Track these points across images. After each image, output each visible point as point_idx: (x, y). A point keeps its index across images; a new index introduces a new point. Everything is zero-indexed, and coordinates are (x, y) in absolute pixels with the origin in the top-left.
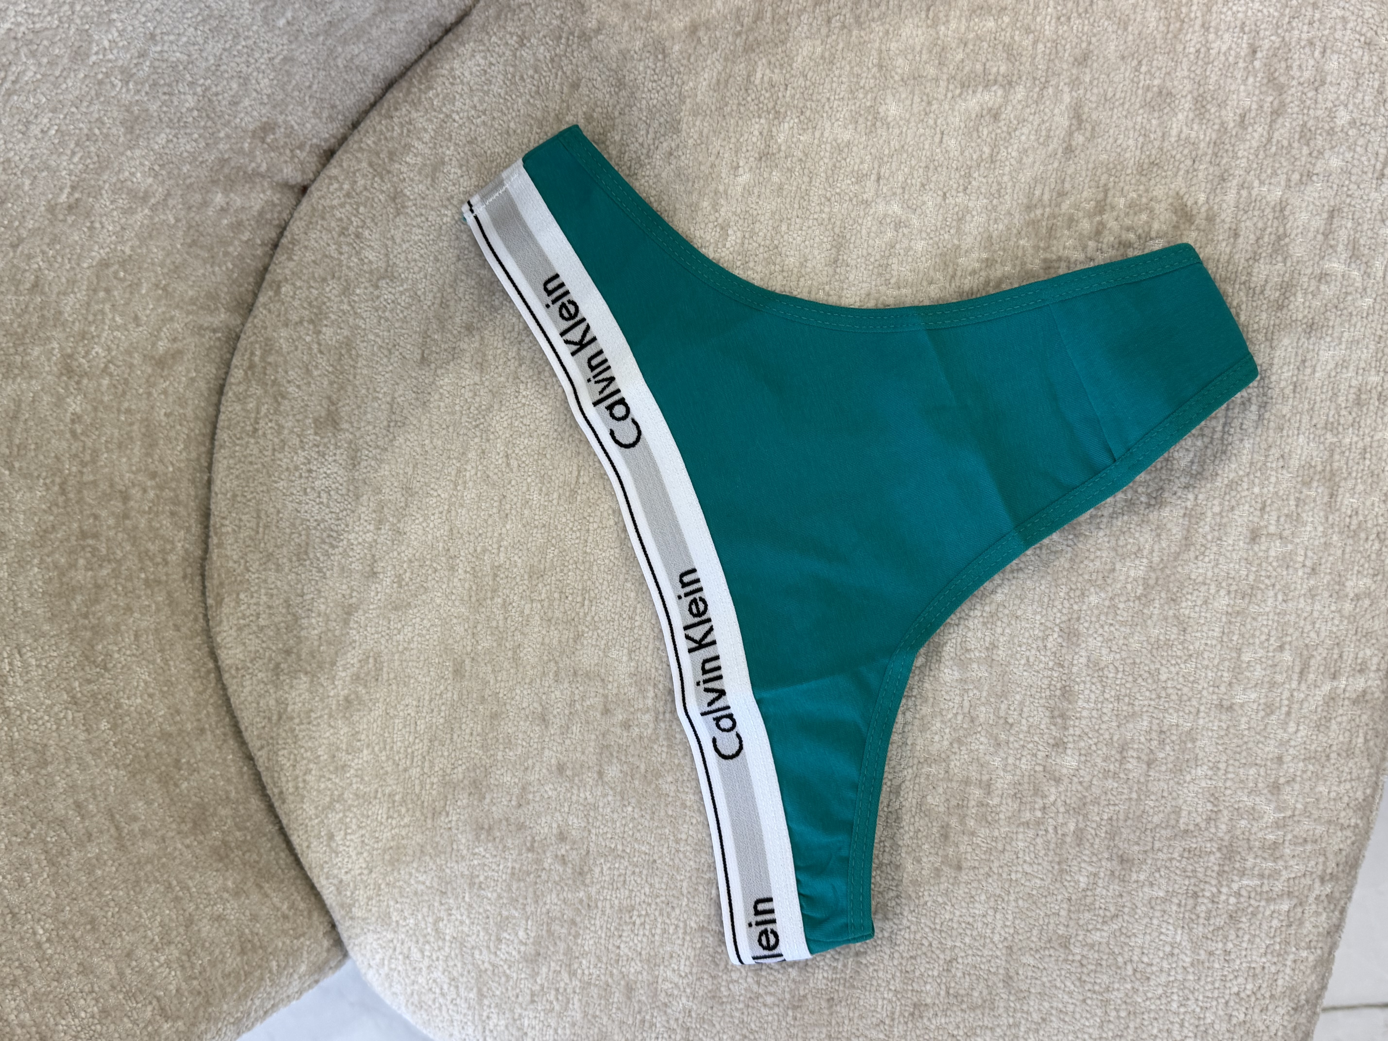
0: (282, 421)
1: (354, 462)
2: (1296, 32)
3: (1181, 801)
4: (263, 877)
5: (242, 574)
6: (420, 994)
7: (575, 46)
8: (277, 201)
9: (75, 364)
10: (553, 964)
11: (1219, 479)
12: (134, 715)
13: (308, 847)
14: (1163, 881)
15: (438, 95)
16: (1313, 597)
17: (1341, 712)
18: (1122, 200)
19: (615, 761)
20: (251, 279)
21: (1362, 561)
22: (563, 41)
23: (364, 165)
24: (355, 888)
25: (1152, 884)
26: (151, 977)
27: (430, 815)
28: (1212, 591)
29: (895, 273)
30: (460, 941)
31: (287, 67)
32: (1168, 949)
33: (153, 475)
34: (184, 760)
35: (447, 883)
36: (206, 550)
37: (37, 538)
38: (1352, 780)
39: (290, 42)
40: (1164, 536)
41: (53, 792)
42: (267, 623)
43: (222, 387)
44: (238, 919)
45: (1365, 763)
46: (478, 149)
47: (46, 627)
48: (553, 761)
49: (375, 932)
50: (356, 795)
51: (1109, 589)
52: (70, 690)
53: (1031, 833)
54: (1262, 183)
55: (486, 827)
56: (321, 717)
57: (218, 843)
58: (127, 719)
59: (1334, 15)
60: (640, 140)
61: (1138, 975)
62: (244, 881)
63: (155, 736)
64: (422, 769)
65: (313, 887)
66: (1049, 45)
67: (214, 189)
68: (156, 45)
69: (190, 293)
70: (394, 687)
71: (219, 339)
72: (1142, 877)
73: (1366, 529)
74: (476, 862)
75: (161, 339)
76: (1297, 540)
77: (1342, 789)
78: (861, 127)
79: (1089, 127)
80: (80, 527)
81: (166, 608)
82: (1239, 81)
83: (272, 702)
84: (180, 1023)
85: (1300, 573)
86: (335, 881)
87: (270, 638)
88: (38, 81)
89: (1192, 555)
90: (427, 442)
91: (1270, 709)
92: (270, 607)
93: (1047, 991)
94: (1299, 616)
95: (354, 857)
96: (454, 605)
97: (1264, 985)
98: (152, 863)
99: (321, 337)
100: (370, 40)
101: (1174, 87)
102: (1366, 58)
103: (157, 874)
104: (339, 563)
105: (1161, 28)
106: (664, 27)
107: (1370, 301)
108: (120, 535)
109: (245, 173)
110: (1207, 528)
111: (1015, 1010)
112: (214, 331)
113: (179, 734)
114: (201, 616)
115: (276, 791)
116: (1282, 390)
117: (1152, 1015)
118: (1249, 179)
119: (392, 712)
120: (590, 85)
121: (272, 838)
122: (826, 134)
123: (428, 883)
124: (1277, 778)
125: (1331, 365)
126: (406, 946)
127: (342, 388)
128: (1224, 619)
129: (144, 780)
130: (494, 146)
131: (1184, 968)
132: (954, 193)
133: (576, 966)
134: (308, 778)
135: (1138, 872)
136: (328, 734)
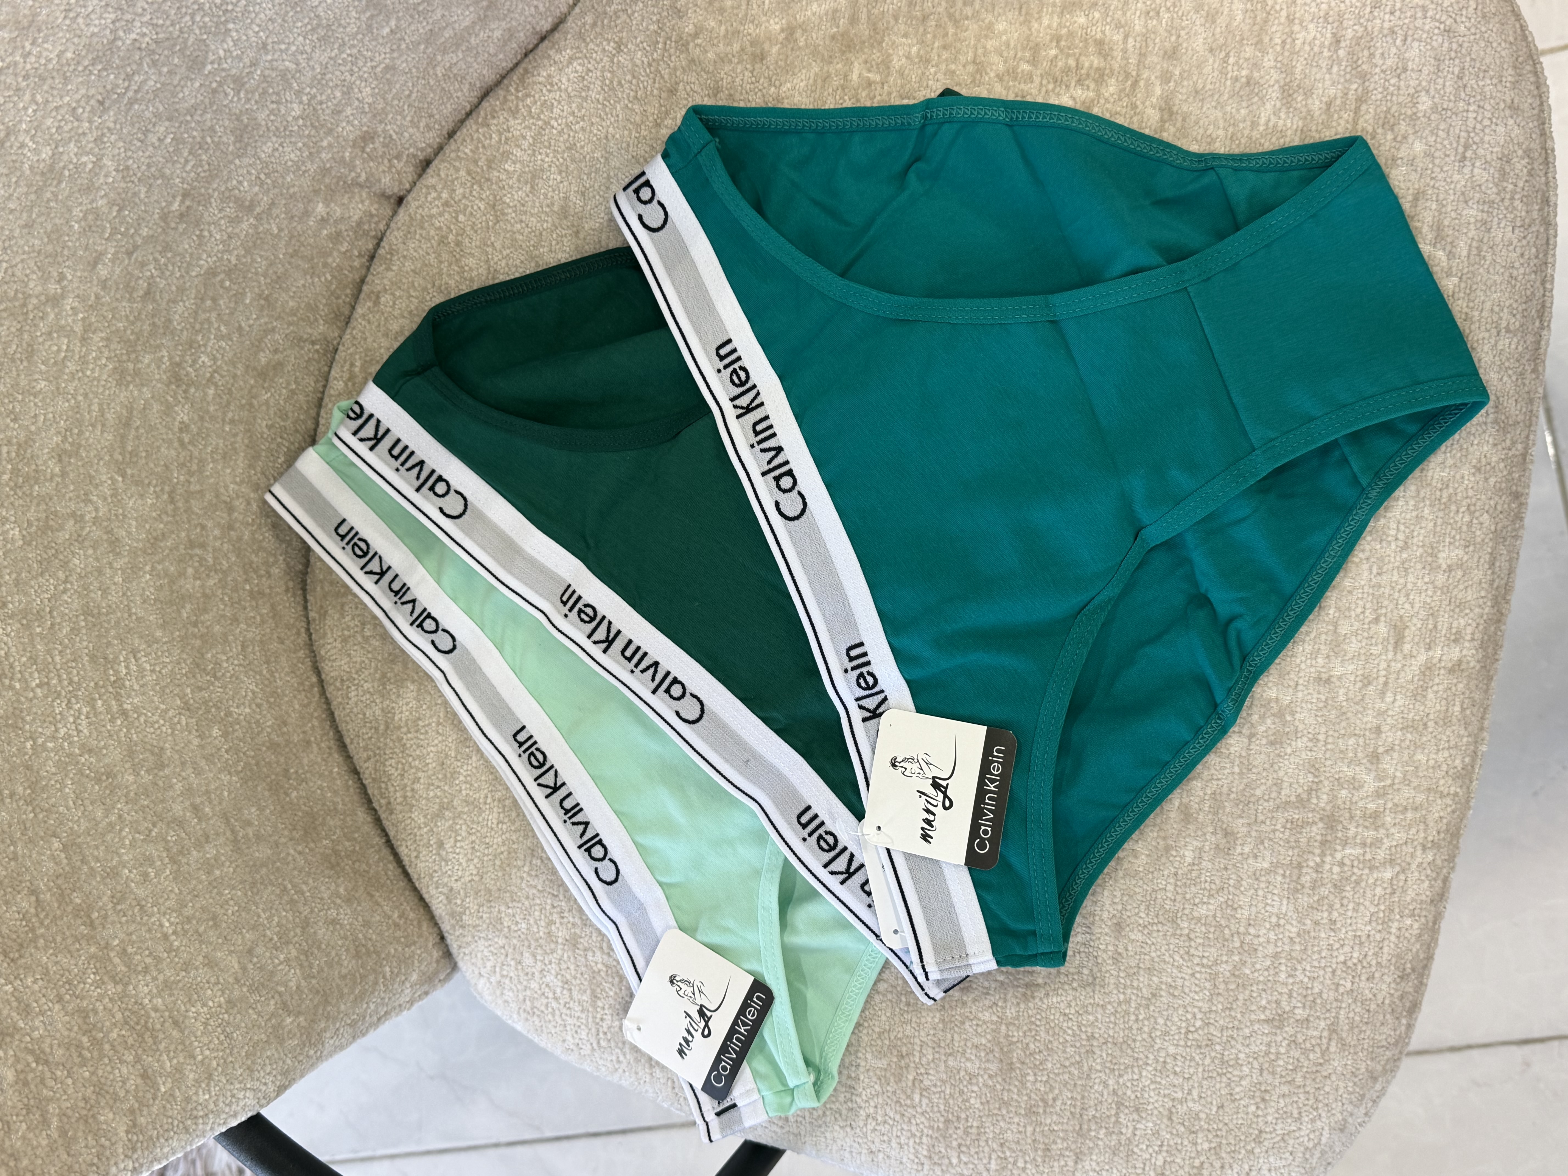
2: (1378, 21)
3: (1282, 773)
4: (373, 886)
6: (532, 1000)
7: (672, 51)
8: (374, 212)
9: (183, 372)
12: (244, 723)
13: (417, 857)
14: (1267, 853)
15: (536, 103)
16: (1406, 570)
17: (1437, 680)
20: (349, 291)
21: (1453, 533)
22: (660, 45)
23: (463, 173)
24: (466, 896)
25: (1256, 857)
26: (272, 973)
30: (572, 944)
31: (388, 76)
32: (1274, 920)
34: (292, 771)
37: (148, 545)
38: (1449, 748)
39: (393, 50)
41: (171, 793)
44: (351, 924)
45: (1462, 732)
46: (577, 155)
47: (159, 634)
49: (486, 938)
50: (466, 801)
52: (182, 697)
56: (429, 724)
57: (328, 851)
58: (237, 727)
61: (1246, 947)
62: (355, 889)
63: (263, 745)
65: (421, 897)
66: (1138, 39)
67: (316, 198)
68: (267, 54)
69: (291, 304)
71: (317, 351)
72: (1247, 850)
73: (1456, 502)
75: (262, 350)
76: (1389, 514)
77: (1440, 757)
79: (1180, 119)
80: (188, 536)
81: (271, 621)
82: (1324, 70)
83: (378, 712)
84: (301, 1019)
85: (1393, 546)
86: (445, 890)
88: (158, 89)
91: (1367, 681)
93: (1156, 965)
94: (1393, 588)
95: (464, 864)
97: (1370, 953)
98: (267, 867)
100: (468, 49)
101: (1261, 78)
102: (1446, 45)
103: (272, 877)
105: (1248, 21)
106: (761, 29)
107: (1454, 280)
108: (225, 545)
109: (345, 182)
112: (313, 343)
113: (287, 746)
114: (303, 630)
117: (1260, 987)
120: (688, 88)
121: (380, 850)
124: (1376, 748)
126: (518, 951)
129: (256, 787)
131: (1291, 939)
134: (417, 786)
135: (1242, 845)
136: (436, 742)
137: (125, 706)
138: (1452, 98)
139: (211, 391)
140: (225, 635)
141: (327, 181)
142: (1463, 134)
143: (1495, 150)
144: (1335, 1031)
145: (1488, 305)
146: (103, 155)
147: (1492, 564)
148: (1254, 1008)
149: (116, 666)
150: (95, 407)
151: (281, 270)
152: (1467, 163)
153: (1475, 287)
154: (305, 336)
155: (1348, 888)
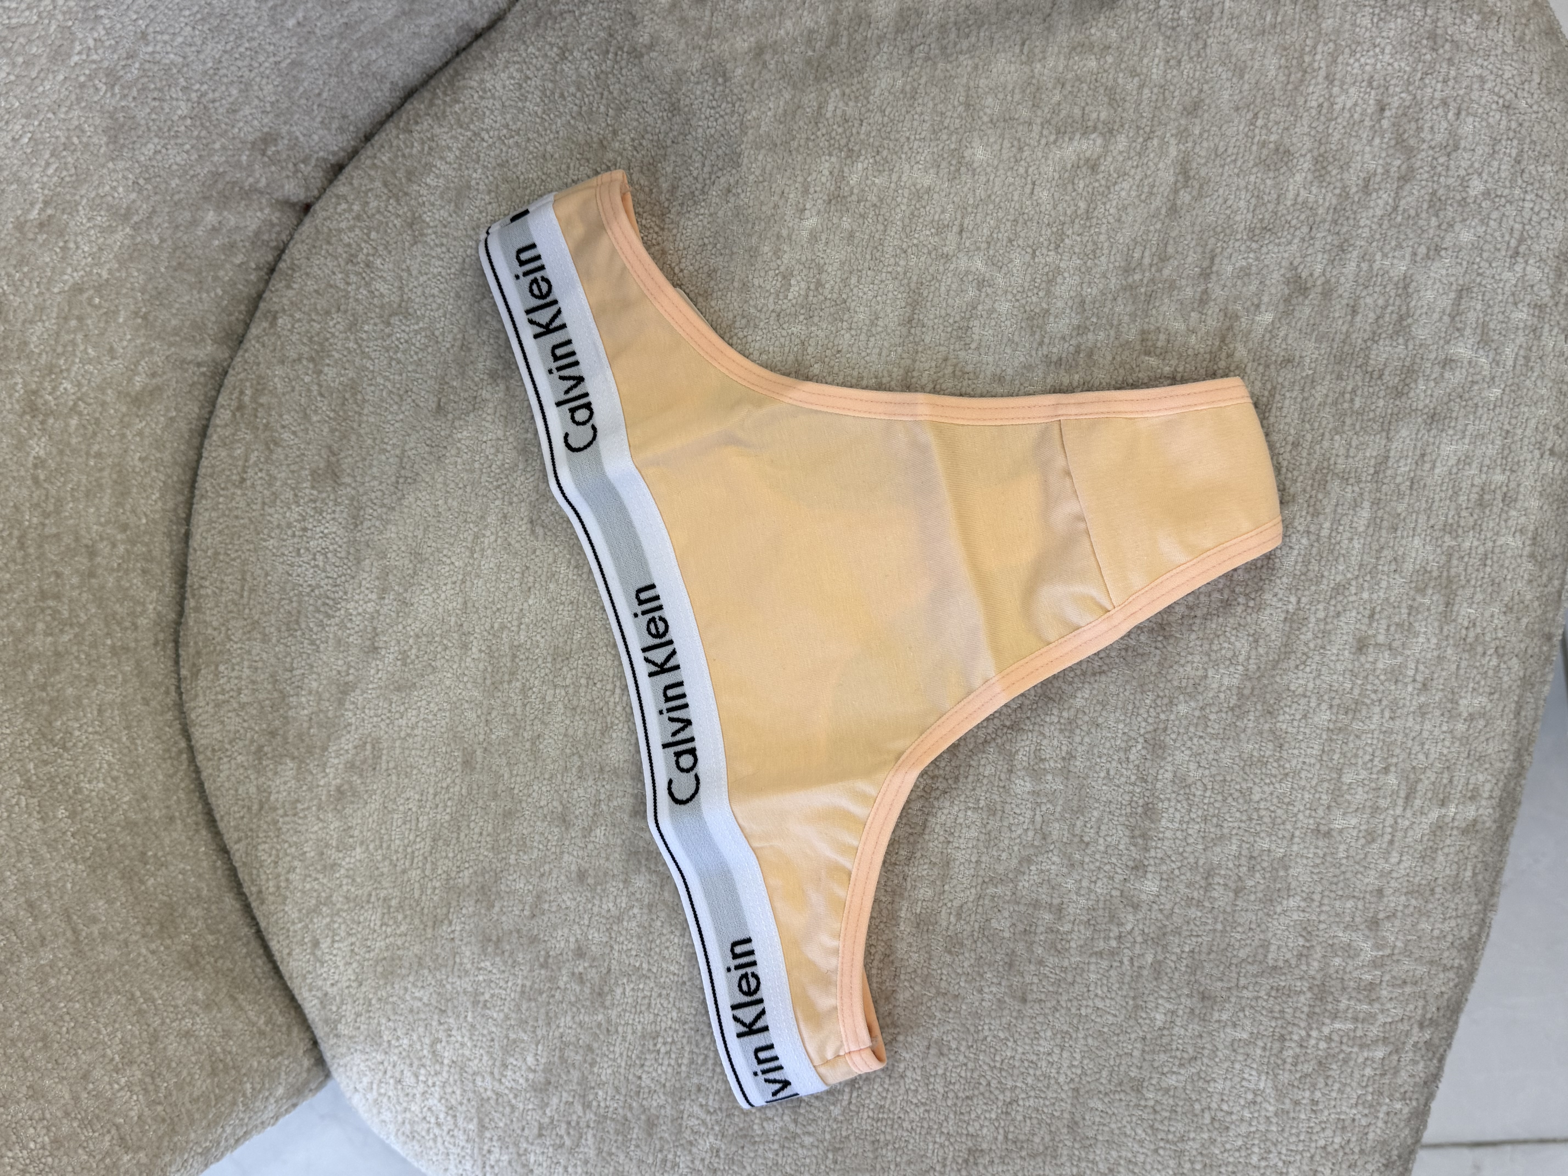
0: (274, 471)
1: (356, 521)
2: (1429, 90)
3: (1270, 935)
4: (237, 987)
5: (223, 644)
6: (412, 1123)
7: (623, 63)
8: (275, 221)
9: (40, 401)
10: (565, 1094)
11: (1325, 581)
12: (96, 801)
13: (289, 954)
14: (1248, 1022)
15: (465, 109)
16: (1423, 714)
17: (1448, 842)
18: (1230, 268)
19: (643, 869)
20: (243, 307)
21: (1478, 677)
22: (610, 56)
23: (378, 184)
24: (342, 1003)
25: (1235, 1025)
26: (110, 1102)
27: (430, 924)
28: (1313, 705)
29: (976, 337)
30: (460, 1066)
31: (295, 72)
32: (1250, 1096)
33: (124, 528)
34: (150, 853)
35: (448, 1001)
36: (181, 613)
38: (1457, 917)
39: (300, 45)
40: (1261, 642)
42: (250, 699)
43: (206, 427)
44: (208, 1036)
45: (1473, 899)
46: (509, 174)
48: (573, 867)
49: (363, 1052)
50: (346, 898)
51: (1200, 697)
52: (23, 773)
53: (1105, 964)
54: (1385, 256)
55: (494, 938)
56: (309, 808)
57: (187, 948)
58: (88, 805)
59: (1470, 73)
60: (695, 173)
61: (1217, 1125)
62: (216, 991)
63: (118, 825)
64: (423, 871)
65: (293, 999)
67: (206, 206)
68: (147, 45)
69: (174, 322)
70: (394, 778)
72: (1225, 1017)
73: (1483, 643)
74: (481, 978)
75: (139, 374)
76: (1408, 652)
77: (1446, 927)
78: (944, 172)
79: (1197, 186)
80: (40, 587)
81: (134, 679)
82: (1364, 141)
83: (252, 790)
84: (142, 1155)
85: (1410, 689)
86: (319, 994)
87: (252, 717)
89: (1292, 664)
90: (440, 502)
91: (1371, 836)
92: (253, 682)
93: (1116, 1138)
94: (1406, 735)
95: (342, 968)
96: (466, 688)
97: (1354, 1139)
98: (113, 971)
99: (322, 377)
100: (390, 45)
101: (1292, 145)
102: (1504, 123)
103: (118, 984)
104: (335, 634)
105: (1281, 78)
106: (726, 46)
107: (1497, 392)
109: (241, 188)
110: (1310, 635)
111: (1079, 1159)
112: (199, 365)
113: (146, 823)
114: (173, 688)
115: (254, 889)
116: (1398, 485)
117: (1230, 1169)
118: (1371, 250)
119: (391, 806)
121: (248, 943)
122: (904, 179)
123: (425, 1000)
124: (1377, 913)
125: (1452, 461)
126: (398, 1069)
127: (345, 437)
128: (1324, 736)
129: (105, 875)
130: (528, 172)
131: (1268, 1118)
132: (1044, 251)
133: (591, 1097)
134: (292, 876)
135: (1220, 1011)
136: (316, 828)
138: (1508, 184)
139: (74, 422)
140: (78, 698)
141: (220, 186)
142: (1518, 226)
143: (1551, 246)
145: (1533, 423)
147: (1517, 714)
151: (162, 285)
152: (1520, 260)
153: (1518, 401)
154: (189, 358)
155: (1334, 1067)
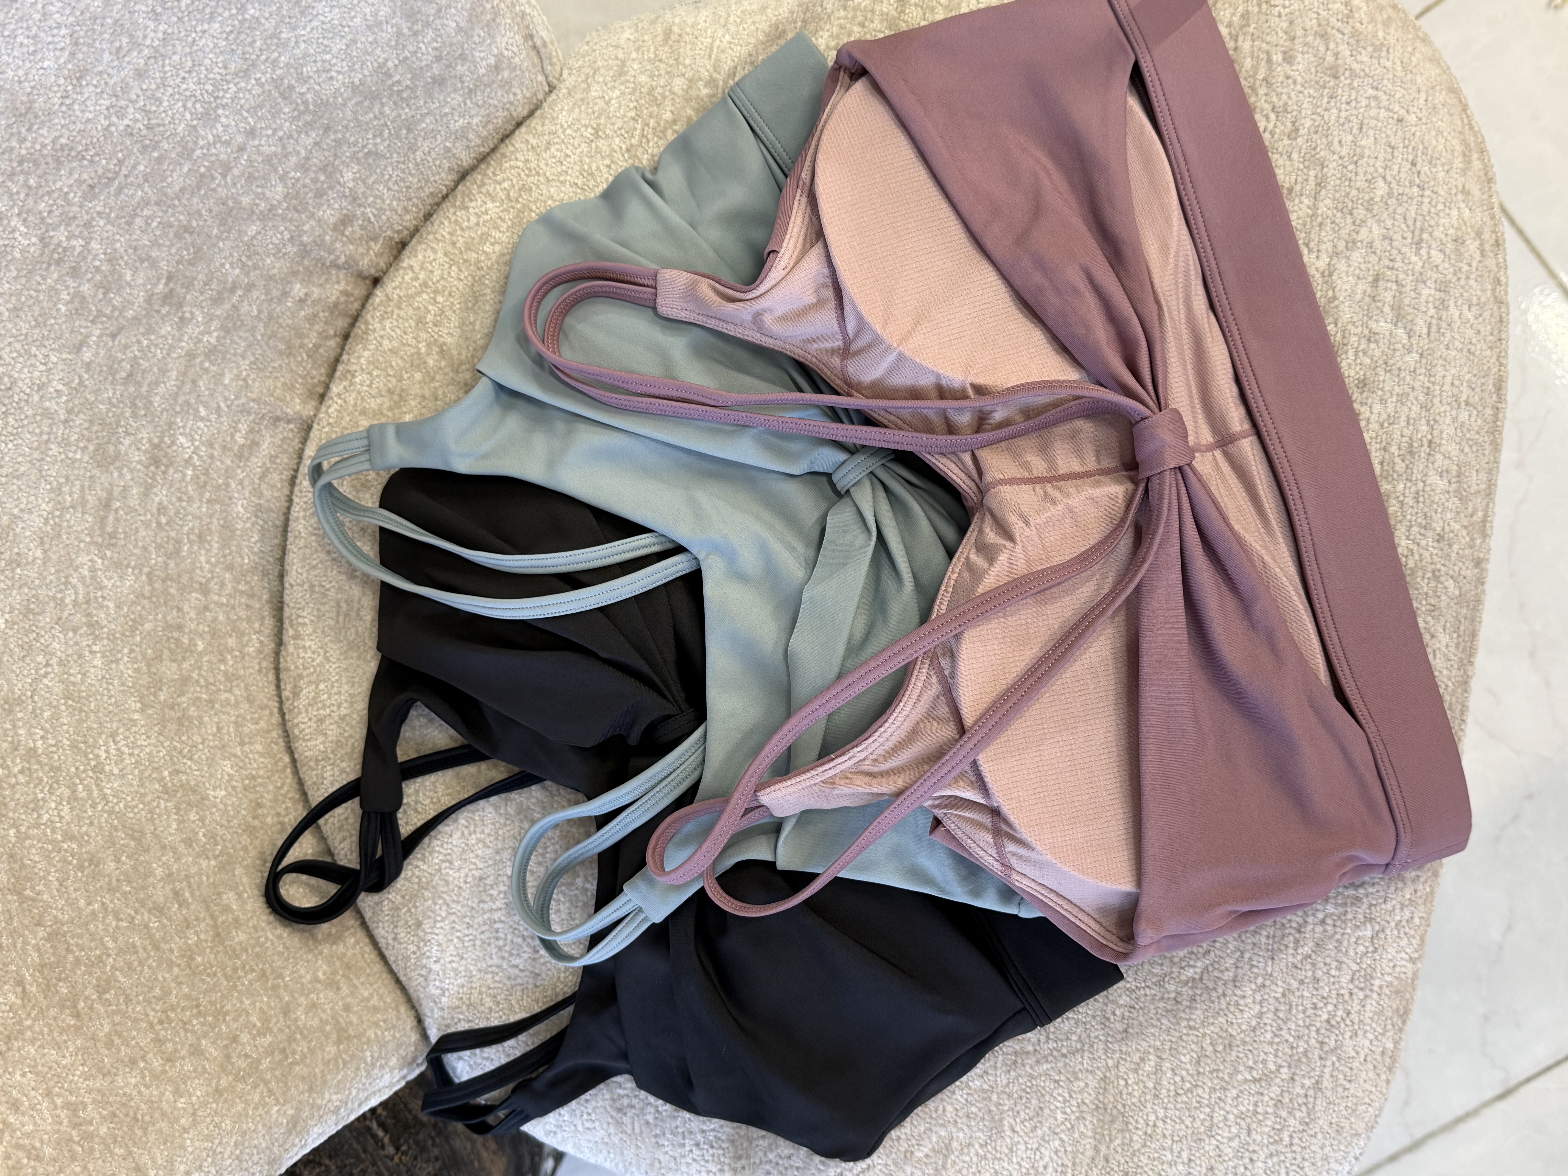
4: (351, 970)
8: (350, 292)
9: (162, 454)
12: (221, 806)
15: (514, 186)
24: (445, 978)
31: (370, 161)
36: (280, 643)
37: (126, 627)
41: (152, 879)
42: (349, 711)
43: (294, 478)
44: (332, 1009)
52: (161, 780)
58: (214, 810)
63: (239, 828)
67: (294, 280)
71: (292, 429)
75: (240, 431)
81: (244, 702)
86: (423, 972)
87: (352, 727)
92: (351, 696)
95: (444, 945)
108: (201, 627)
112: (289, 422)
114: (276, 710)
121: (355, 933)
137: (106, 790)
138: (1407, 183)
139: (189, 472)
140: (200, 717)
141: (306, 262)
142: (1419, 218)
143: (1449, 232)
144: (1320, 1089)
145: (1448, 380)
146: (91, 238)
148: (1241, 1068)
149: (96, 751)
150: (77, 489)
151: (259, 351)
152: (1424, 245)
154: (281, 416)
155: (1330, 947)
